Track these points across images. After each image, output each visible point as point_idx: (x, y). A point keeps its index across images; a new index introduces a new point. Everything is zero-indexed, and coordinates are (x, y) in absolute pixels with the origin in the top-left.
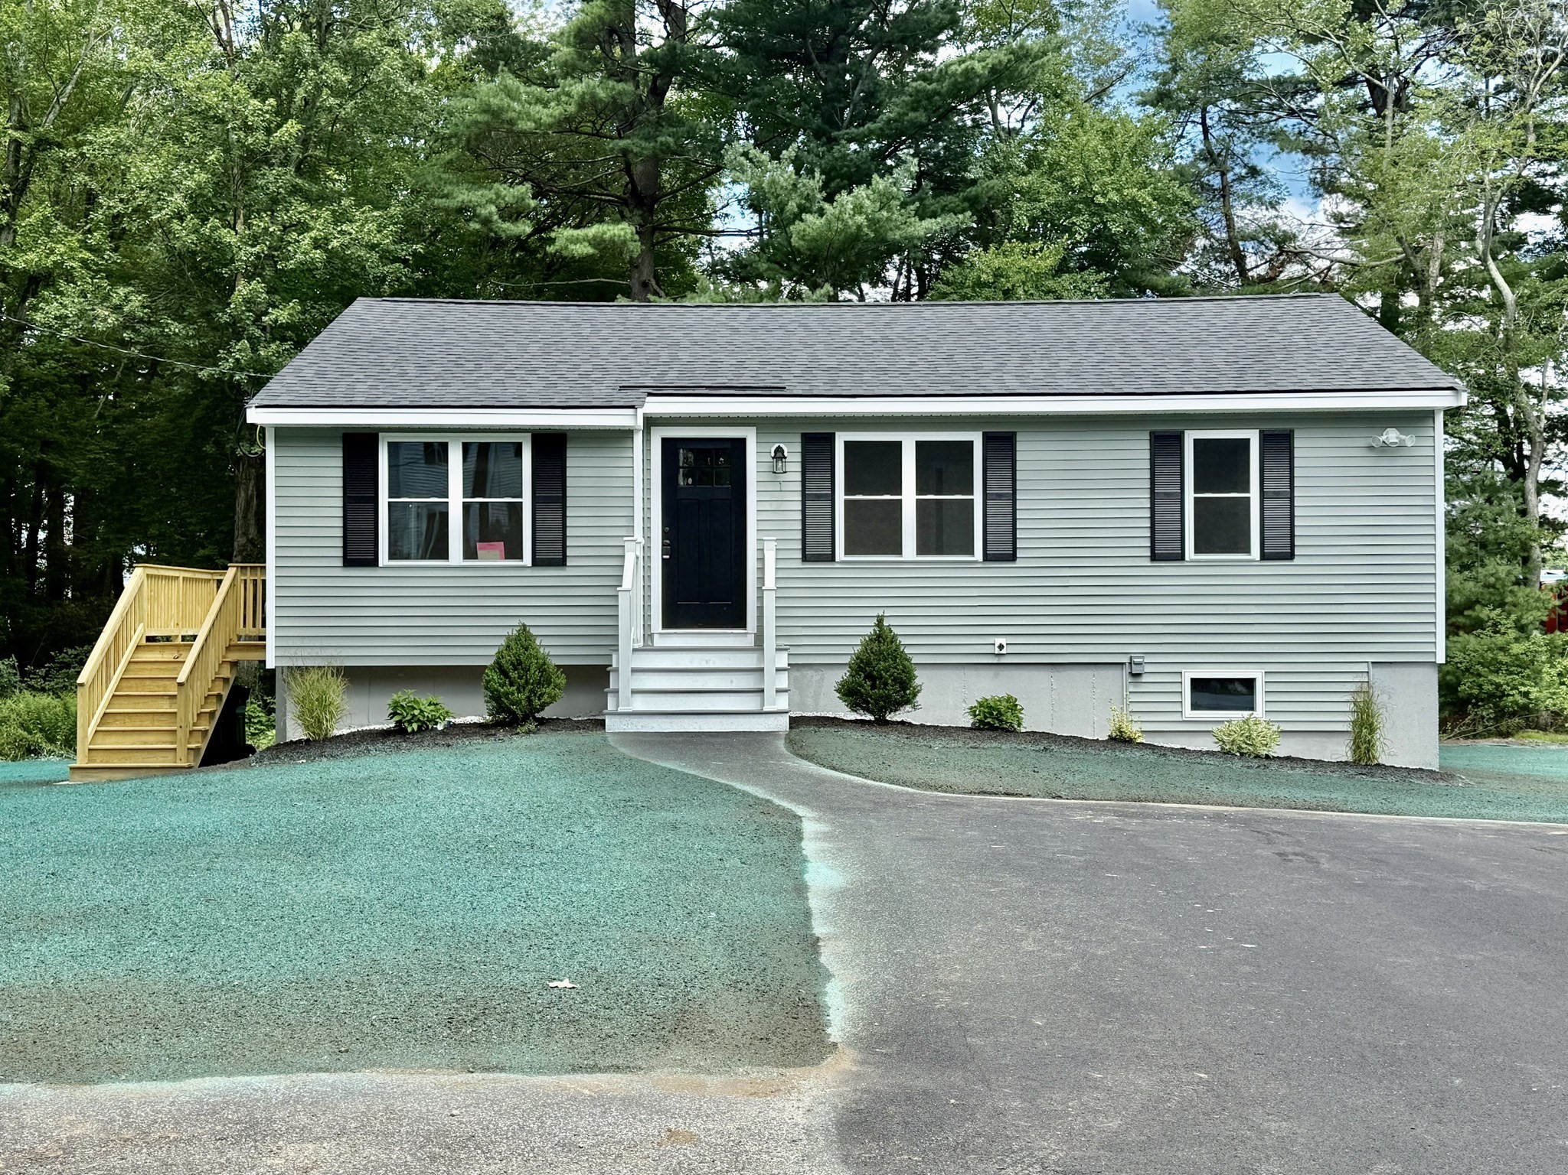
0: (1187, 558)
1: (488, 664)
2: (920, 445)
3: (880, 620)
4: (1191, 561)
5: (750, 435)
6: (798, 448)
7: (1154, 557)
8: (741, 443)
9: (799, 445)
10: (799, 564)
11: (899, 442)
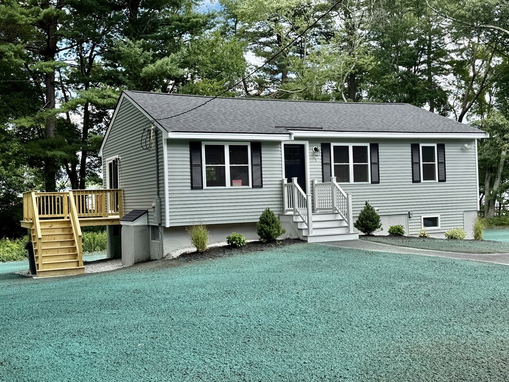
0: (421, 182)
1: (258, 221)
2: (354, 147)
3: (366, 202)
5: (306, 143)
7: (413, 182)
8: (304, 146)
9: (320, 147)
11: (348, 146)
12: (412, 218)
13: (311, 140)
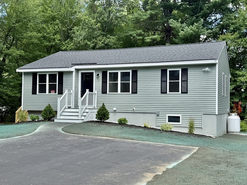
0: (167, 93)
2: (122, 73)
3: (103, 104)
4: (168, 94)
5: (94, 71)
6: (101, 74)
7: (162, 93)
8: (93, 73)
9: (102, 73)
10: (101, 94)
11: (118, 73)
12: (159, 116)
13: (96, 70)
